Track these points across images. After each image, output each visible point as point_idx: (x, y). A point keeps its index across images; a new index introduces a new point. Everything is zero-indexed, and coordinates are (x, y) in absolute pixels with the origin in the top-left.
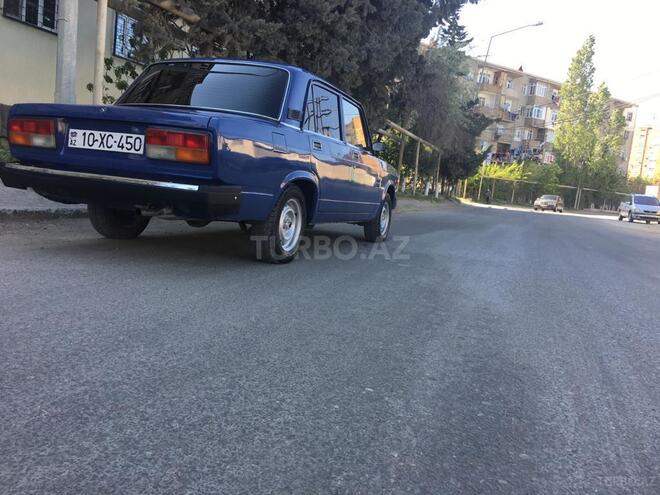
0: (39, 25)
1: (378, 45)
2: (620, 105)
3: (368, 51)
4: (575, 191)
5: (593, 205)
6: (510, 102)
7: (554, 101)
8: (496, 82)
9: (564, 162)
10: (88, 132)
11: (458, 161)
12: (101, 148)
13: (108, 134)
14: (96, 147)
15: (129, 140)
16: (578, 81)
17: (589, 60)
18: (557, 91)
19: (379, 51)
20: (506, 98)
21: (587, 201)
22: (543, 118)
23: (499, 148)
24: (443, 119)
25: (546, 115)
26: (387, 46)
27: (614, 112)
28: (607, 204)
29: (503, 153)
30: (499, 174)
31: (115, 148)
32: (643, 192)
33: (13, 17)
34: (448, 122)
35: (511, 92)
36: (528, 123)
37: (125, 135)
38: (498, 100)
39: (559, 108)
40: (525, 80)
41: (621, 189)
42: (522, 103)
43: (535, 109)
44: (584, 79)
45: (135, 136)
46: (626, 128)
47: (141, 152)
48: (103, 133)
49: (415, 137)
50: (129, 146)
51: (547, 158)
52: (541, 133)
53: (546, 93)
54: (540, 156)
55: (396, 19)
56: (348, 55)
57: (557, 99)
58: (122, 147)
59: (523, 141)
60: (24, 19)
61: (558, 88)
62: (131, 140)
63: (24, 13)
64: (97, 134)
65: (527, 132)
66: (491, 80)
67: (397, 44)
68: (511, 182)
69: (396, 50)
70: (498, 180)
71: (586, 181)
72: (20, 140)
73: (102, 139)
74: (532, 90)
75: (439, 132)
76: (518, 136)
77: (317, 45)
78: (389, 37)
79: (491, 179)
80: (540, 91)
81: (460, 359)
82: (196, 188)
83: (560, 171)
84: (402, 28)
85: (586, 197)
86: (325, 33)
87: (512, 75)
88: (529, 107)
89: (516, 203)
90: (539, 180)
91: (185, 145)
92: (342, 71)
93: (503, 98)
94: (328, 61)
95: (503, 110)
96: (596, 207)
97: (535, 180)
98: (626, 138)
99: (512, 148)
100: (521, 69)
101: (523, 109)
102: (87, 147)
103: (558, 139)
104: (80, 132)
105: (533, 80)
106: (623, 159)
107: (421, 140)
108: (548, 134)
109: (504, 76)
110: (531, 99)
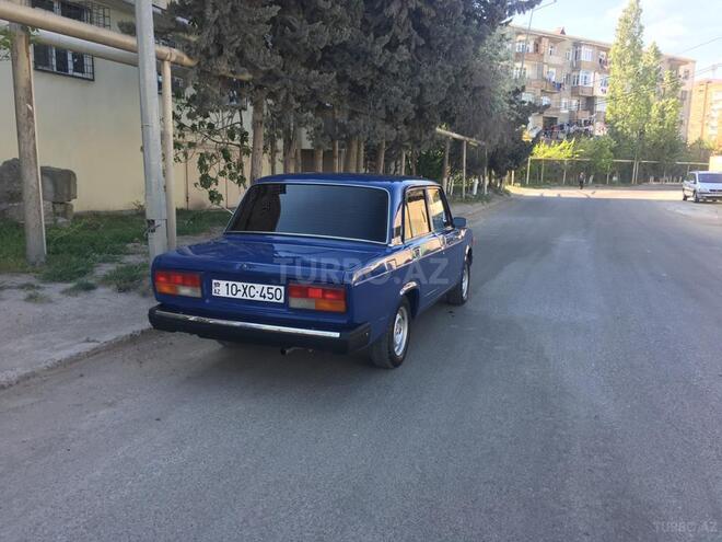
0: (70, 72)
1: (431, 78)
2: (674, 63)
3: (420, 85)
4: (632, 164)
5: (652, 178)
6: (554, 70)
7: (602, 64)
8: (537, 49)
9: (617, 134)
10: (231, 283)
11: (507, 153)
12: (245, 297)
13: (250, 285)
14: (239, 296)
15: (270, 291)
16: (628, 43)
17: (637, 18)
18: (604, 53)
19: (431, 84)
20: (550, 66)
21: (645, 175)
22: (591, 85)
23: (545, 122)
24: (490, 115)
25: (594, 82)
26: (440, 78)
27: (666, 74)
28: (667, 175)
29: (551, 128)
30: (548, 154)
31: (257, 298)
32: (706, 168)
33: (45, 68)
34: (494, 118)
35: (555, 60)
36: (575, 92)
37: (266, 286)
38: (540, 69)
39: (608, 72)
40: (568, 44)
41: (680, 158)
42: (567, 70)
43: (582, 74)
44: (634, 39)
45: (275, 287)
46: (683, 88)
47: (282, 301)
48: (245, 285)
49: (461, 137)
50: (270, 296)
51: (599, 130)
52: (590, 102)
53: (593, 56)
54: (591, 128)
55: (447, 48)
56: (401, 93)
57: (606, 63)
58: (264, 297)
59: (571, 112)
60: (55, 70)
61: (607, 50)
62: (273, 291)
63: (54, 63)
64: (240, 285)
65: (575, 102)
66: (531, 47)
67: (450, 74)
68: (562, 161)
69: (448, 80)
70: (546, 161)
71: (643, 153)
72: (166, 289)
73: (245, 289)
74: (577, 54)
75: (485, 130)
76: (565, 105)
77: (368, 85)
78: (440, 67)
79: (540, 160)
80: (586, 55)
81: (599, 503)
82: (337, 335)
83: (614, 144)
84: (453, 56)
85: (644, 170)
86: (377, 73)
87: (554, 40)
88: (575, 74)
89: (569, 184)
90: (591, 156)
91: (324, 298)
92: (396, 110)
93: (545, 66)
94: (380, 100)
95: (546, 80)
96: (656, 180)
97: (588, 156)
98: (683, 99)
99: (559, 123)
100: (563, 32)
101: (568, 76)
102: (230, 296)
103: (610, 110)
104: (223, 283)
105: (577, 44)
106: (681, 122)
107: (467, 139)
108: (598, 101)
109: (545, 42)
110: (576, 66)
